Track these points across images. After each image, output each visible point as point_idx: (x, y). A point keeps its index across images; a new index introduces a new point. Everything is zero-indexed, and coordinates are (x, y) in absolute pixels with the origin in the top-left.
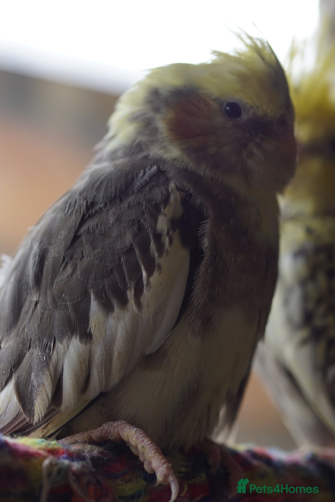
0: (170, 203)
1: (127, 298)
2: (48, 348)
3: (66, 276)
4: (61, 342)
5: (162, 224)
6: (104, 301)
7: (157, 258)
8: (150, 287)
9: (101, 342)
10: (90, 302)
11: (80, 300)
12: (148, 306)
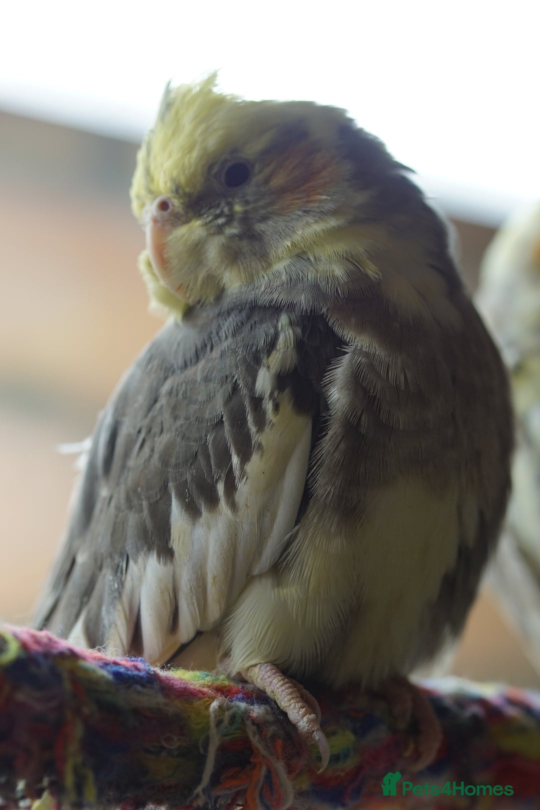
0: (278, 348)
1: (218, 495)
2: (119, 570)
3: (143, 461)
4: (136, 562)
5: (264, 381)
6: (187, 500)
7: (254, 434)
8: (247, 478)
9: (186, 561)
10: (171, 501)
11: (159, 497)
12: (247, 505)
